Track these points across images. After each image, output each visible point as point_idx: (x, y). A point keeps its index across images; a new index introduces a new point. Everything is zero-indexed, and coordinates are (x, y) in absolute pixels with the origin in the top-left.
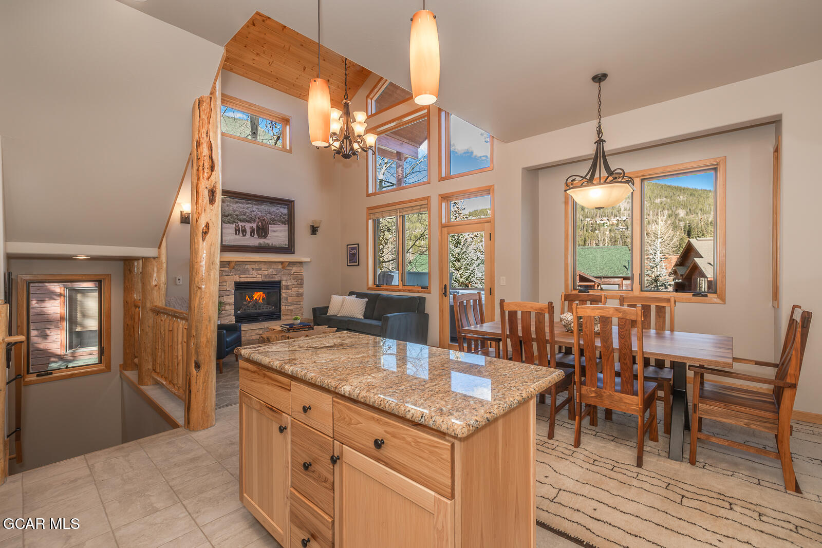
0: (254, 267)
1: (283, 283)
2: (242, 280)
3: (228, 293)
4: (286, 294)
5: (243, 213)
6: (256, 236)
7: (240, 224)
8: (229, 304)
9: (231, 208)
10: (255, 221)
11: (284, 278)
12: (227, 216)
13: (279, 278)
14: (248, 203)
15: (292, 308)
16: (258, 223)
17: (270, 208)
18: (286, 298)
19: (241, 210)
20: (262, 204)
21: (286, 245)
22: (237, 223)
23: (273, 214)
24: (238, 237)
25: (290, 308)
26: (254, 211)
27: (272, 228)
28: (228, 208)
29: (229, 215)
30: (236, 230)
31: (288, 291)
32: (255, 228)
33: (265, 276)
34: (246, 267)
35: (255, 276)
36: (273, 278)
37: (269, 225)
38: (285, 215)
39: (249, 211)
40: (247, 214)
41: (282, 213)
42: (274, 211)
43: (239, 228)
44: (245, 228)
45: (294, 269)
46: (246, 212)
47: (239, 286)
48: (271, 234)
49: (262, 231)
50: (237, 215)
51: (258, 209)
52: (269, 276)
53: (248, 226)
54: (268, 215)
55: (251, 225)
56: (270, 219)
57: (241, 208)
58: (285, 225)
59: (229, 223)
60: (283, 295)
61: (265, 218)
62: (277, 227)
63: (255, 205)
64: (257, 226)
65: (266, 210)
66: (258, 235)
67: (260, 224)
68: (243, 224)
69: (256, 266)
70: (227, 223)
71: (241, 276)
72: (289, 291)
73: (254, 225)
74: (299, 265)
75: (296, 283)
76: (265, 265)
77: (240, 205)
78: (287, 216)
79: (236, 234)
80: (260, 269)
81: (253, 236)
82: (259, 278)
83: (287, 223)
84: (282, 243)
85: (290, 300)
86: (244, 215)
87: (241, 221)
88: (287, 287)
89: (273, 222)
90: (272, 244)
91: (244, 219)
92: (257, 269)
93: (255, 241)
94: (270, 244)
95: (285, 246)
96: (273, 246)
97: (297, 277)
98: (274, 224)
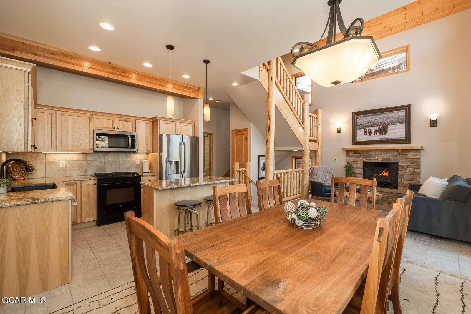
0: (376, 153)
1: (400, 164)
2: (368, 161)
3: (359, 168)
4: (401, 172)
5: (369, 122)
6: (378, 134)
7: (367, 128)
8: (359, 173)
9: (362, 121)
10: (377, 125)
11: (401, 161)
12: (359, 126)
13: (395, 160)
14: (373, 115)
15: (407, 182)
16: (380, 126)
17: (389, 115)
18: (402, 175)
19: (368, 120)
20: (383, 114)
21: (403, 137)
22: (366, 128)
23: (392, 118)
24: (366, 136)
25: (405, 182)
26: (377, 119)
27: (390, 127)
28: (360, 121)
29: (361, 125)
30: (365, 132)
31: (403, 170)
32: (378, 129)
33: (384, 159)
34: (371, 153)
35: (377, 159)
36: (390, 160)
37: (389, 126)
38: (403, 116)
39: (373, 120)
40: (372, 122)
41: (399, 116)
42: (392, 116)
43: (367, 131)
44: (371, 131)
45: (410, 155)
46: (371, 121)
47: (366, 164)
48: (390, 131)
49: (383, 130)
50: (366, 124)
51: (380, 117)
52: (387, 159)
53: (372, 129)
54: (387, 119)
55: (375, 128)
56: (389, 122)
57: (368, 119)
58: (403, 123)
59: (361, 129)
60: (399, 172)
61: (385, 122)
62: (396, 126)
63: (378, 115)
64: (380, 128)
65: (386, 117)
66: (380, 133)
67: (381, 126)
68: (369, 128)
69: (378, 153)
70: (359, 129)
71: (367, 159)
72: (405, 170)
73: (377, 128)
74: (415, 152)
75: (412, 165)
76: (384, 152)
77: (368, 118)
78: (404, 117)
79: (365, 135)
80: (380, 155)
81: (376, 134)
82: (379, 160)
83: (404, 122)
84: (400, 136)
85: (405, 176)
86: (370, 123)
87: (368, 127)
88: (403, 167)
89: (392, 123)
90: (391, 138)
91: (370, 125)
92: (378, 155)
93: (378, 137)
94: (389, 138)
95: (402, 139)
96: (392, 139)
97: (413, 160)
98: (392, 125)
